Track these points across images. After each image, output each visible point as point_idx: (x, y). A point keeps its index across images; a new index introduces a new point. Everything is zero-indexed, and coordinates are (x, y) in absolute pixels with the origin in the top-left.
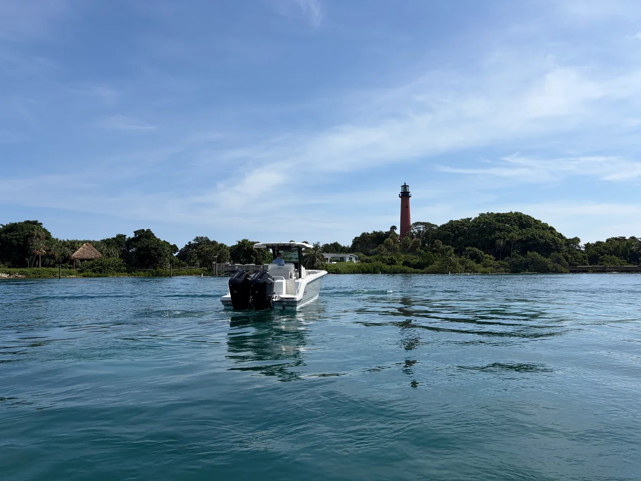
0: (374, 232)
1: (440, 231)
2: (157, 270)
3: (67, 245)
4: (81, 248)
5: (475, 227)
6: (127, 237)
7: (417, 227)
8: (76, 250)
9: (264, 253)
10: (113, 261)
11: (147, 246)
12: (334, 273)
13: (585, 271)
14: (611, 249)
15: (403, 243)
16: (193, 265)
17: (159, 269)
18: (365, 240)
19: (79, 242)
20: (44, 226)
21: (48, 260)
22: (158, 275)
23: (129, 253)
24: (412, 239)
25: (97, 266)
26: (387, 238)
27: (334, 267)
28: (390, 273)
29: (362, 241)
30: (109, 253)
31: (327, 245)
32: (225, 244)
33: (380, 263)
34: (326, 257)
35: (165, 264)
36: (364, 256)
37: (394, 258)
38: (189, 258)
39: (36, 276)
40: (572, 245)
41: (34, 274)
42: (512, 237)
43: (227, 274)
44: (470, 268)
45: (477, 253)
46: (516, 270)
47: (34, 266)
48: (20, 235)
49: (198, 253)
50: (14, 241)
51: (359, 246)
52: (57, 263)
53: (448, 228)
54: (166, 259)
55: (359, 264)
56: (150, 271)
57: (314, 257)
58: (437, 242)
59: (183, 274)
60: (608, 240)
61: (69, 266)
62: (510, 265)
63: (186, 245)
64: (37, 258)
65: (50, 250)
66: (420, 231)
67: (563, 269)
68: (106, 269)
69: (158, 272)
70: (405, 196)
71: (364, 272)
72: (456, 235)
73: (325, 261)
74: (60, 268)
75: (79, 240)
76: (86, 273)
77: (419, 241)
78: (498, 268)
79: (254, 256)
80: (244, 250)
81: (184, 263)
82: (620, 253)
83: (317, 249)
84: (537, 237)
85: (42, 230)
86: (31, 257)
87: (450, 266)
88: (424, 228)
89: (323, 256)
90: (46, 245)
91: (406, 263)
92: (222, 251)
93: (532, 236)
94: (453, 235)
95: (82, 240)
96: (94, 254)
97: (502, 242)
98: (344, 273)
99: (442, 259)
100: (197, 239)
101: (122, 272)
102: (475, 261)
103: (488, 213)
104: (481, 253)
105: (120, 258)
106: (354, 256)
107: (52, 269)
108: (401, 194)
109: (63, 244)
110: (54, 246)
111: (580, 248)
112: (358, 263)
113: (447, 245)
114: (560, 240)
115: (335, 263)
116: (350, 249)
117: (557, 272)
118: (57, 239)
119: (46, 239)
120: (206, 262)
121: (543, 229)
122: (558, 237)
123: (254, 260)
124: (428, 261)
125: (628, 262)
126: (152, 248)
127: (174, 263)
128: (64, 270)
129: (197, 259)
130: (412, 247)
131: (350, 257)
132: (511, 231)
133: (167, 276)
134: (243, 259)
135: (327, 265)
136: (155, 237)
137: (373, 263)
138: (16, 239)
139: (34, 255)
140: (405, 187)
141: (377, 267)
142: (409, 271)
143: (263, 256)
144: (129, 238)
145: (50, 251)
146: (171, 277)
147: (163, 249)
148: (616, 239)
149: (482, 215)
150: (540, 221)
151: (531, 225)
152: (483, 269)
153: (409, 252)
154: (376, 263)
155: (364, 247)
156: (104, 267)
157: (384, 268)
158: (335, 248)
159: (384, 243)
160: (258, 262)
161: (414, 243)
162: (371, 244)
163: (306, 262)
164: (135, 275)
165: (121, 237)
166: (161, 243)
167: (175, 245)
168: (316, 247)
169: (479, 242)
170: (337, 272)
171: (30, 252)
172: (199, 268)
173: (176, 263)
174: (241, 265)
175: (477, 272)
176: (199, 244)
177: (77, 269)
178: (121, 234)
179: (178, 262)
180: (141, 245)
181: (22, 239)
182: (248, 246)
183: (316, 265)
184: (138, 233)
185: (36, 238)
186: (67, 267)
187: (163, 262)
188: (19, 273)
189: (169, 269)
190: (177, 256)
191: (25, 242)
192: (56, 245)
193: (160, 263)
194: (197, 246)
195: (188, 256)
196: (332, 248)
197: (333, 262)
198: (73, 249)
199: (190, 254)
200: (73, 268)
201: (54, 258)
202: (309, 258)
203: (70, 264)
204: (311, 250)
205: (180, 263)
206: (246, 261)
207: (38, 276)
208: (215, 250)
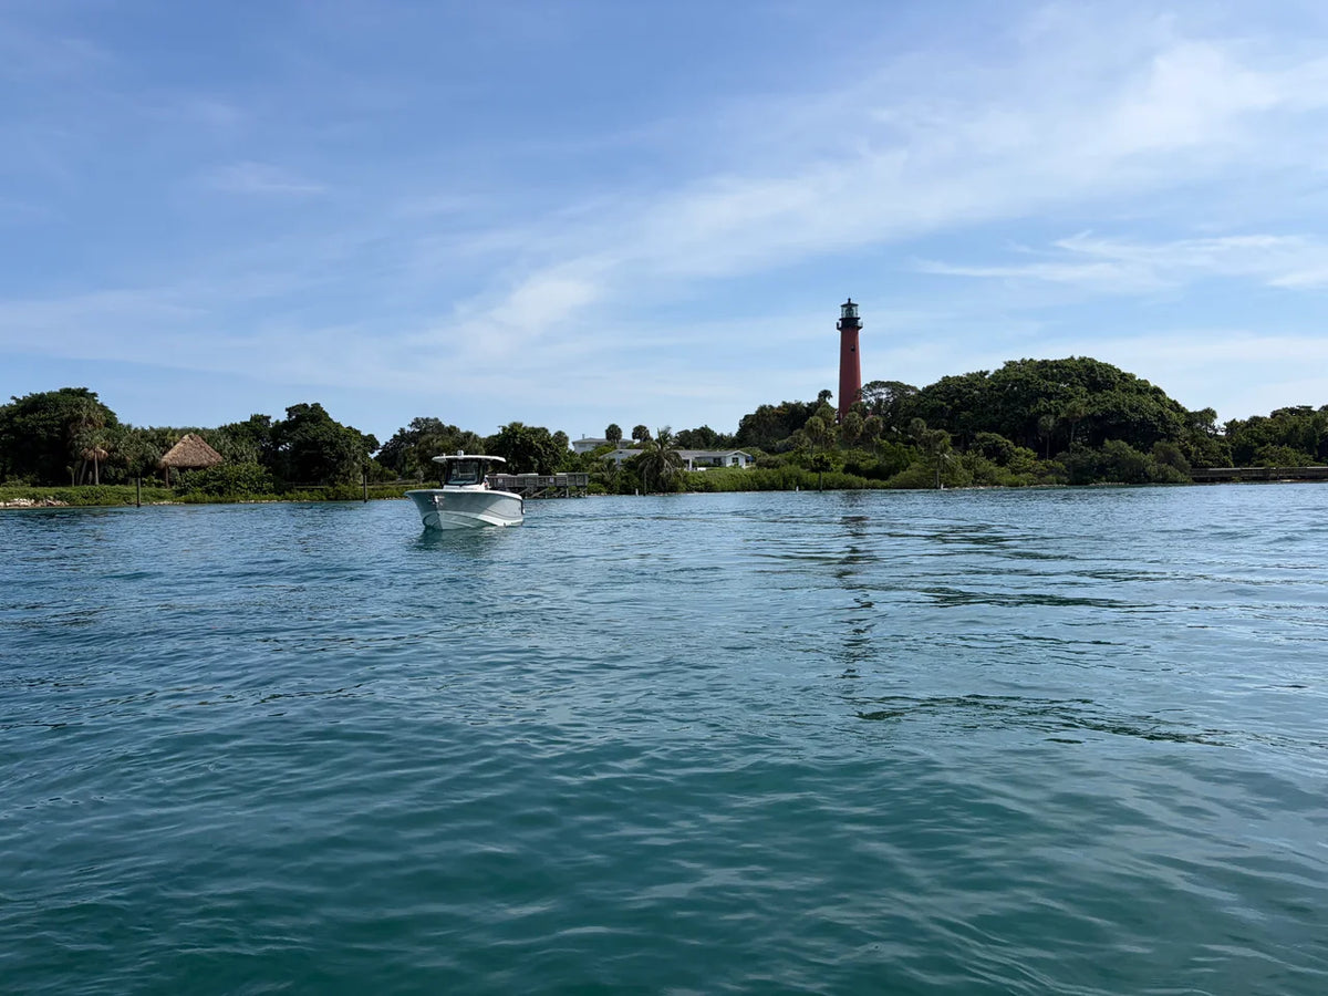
0: (785, 405)
1: (922, 399)
2: (337, 488)
3: (149, 438)
4: (179, 445)
5: (997, 390)
6: (272, 421)
7: (875, 391)
8: (170, 448)
9: (557, 450)
10: (247, 471)
11: (315, 438)
12: (701, 491)
13: (1225, 479)
14: (1282, 432)
15: (845, 427)
16: (411, 475)
17: (342, 487)
18: (765, 422)
19: (174, 432)
20: (100, 400)
21: (112, 470)
22: (338, 498)
23: (277, 452)
24: (865, 418)
25: (214, 480)
26: (813, 415)
27: (700, 477)
28: (817, 488)
29: (758, 423)
30: (238, 454)
31: (687, 432)
32: (475, 432)
33: (795, 469)
34: (683, 458)
35: (354, 476)
36: (764, 455)
37: (826, 458)
38: (402, 462)
39: (91, 502)
40: (1199, 424)
41: (86, 498)
42: (1074, 410)
44: (983, 475)
45: (999, 445)
46: (1082, 477)
47: (86, 482)
48: (52, 419)
49: (419, 451)
50: (41, 431)
51: (752, 433)
52: (130, 475)
53: (941, 393)
54: (356, 464)
55: (754, 471)
56: (322, 489)
57: (659, 457)
58: (917, 422)
59: (391, 496)
60: (1274, 414)
61: (156, 481)
62: (1068, 467)
63: (395, 436)
64: (91, 463)
65: (115, 450)
66: (880, 401)
67: (1180, 476)
68: (233, 487)
69: (339, 491)
70: (849, 326)
71: (762, 487)
72: (955, 407)
73: (683, 466)
74: (137, 485)
75: (173, 427)
76: (191, 496)
77: (878, 421)
78: (1042, 475)
79: (536, 456)
80: (515, 445)
81: (391, 472)
82: (1301, 440)
83: (666, 441)
84: (1127, 410)
85: (97, 409)
86: (78, 463)
87: (942, 472)
88: (888, 394)
89: (677, 455)
90: (107, 438)
91: (851, 469)
92: (469, 447)
93: (1115, 407)
94: (949, 407)
95: (179, 427)
96: (207, 456)
97: (1052, 421)
98: (723, 491)
99: (927, 459)
100: (416, 423)
101: (265, 493)
102: (995, 462)
103: (1023, 360)
104: (1007, 444)
105: (259, 462)
106: (742, 455)
107: (122, 488)
108: (840, 322)
109: (142, 437)
110: (124, 440)
111: (1216, 431)
112: (751, 469)
113: (937, 428)
114: (1174, 414)
115: (704, 469)
116: (733, 439)
117: (1165, 481)
118: (129, 427)
119: (106, 425)
121: (1139, 392)
122: (1171, 408)
123: (536, 465)
124: (898, 463)
125: (1316, 460)
126: (324, 441)
127: (372, 473)
128: (147, 489)
129: (417, 465)
130: (862, 434)
131: (736, 456)
132: (1071, 397)
133: (357, 499)
134: (514, 464)
135: (686, 475)
136: (331, 420)
137: (784, 469)
138: (45, 427)
139: (83, 460)
140: (849, 306)
141: (791, 476)
142: (858, 484)
143: (555, 456)
144: (277, 422)
145: (117, 451)
146: (366, 501)
147: (348, 446)
148: (1292, 411)
149: (1010, 364)
150: (1132, 377)
151: (1113, 383)
152: (1012, 478)
153: (857, 444)
154: (788, 469)
155: (763, 436)
156: (229, 484)
157: (804, 479)
158: (703, 438)
159: (806, 427)
160: (543, 471)
161: (867, 426)
162: (777, 430)
163: (643, 468)
164: (292, 500)
165: (259, 421)
166: (342, 432)
167: (371, 436)
168: (664, 437)
169: (1003, 421)
170: (708, 488)
171: (76, 453)
172: (424, 482)
173: (375, 472)
174: (509, 476)
175: (998, 484)
176: (422, 433)
177: (174, 488)
178: (260, 414)
179: (380, 470)
180: (302, 435)
181: (58, 427)
182: (522, 436)
183: (663, 473)
184: (295, 411)
185: (86, 425)
186: (153, 482)
187: (349, 471)
188: (54, 497)
189: (362, 485)
190: (376, 459)
191: (64, 433)
192: (127, 439)
193: (342, 474)
194: (417, 438)
195: (400, 459)
196: (697, 438)
197: (699, 469)
198: (163, 446)
199: (403, 455)
200: (165, 485)
201: (124, 466)
202: (648, 460)
203: (157, 478)
204: (654, 443)
205: (383, 472)
206: (520, 467)
207: (95, 502)
208: (454, 445)
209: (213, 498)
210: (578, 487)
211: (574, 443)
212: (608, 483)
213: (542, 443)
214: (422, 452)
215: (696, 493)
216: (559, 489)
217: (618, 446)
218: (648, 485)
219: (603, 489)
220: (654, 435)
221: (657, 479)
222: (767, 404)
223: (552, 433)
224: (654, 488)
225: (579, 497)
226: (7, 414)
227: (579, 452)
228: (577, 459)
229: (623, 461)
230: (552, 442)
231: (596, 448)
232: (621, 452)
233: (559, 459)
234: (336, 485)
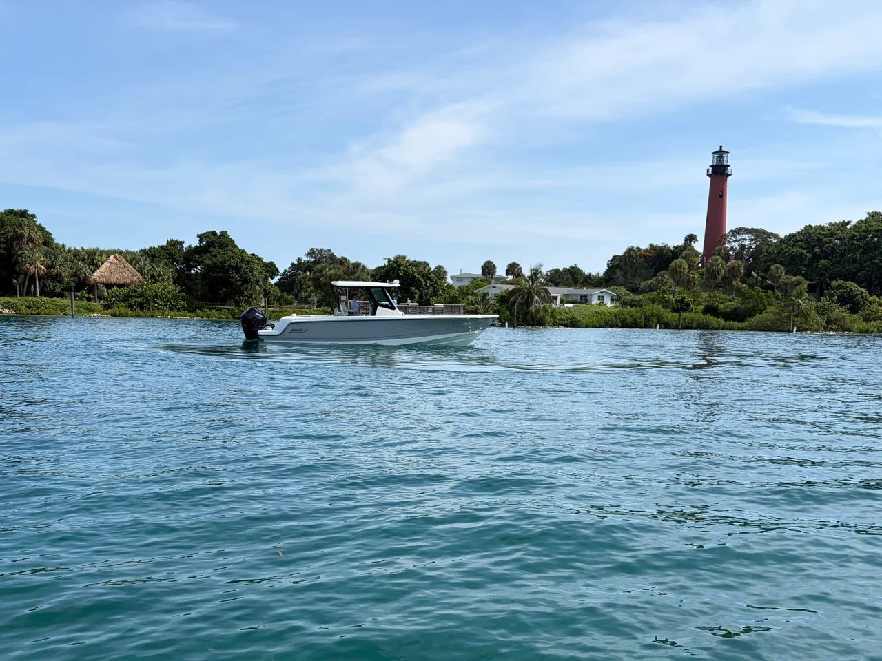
0: (653, 247)
1: (784, 246)
2: (241, 308)
3: (81, 257)
4: (106, 264)
5: (857, 240)
6: (186, 245)
7: (739, 237)
8: (98, 267)
9: (436, 283)
10: (164, 289)
11: (223, 263)
12: (566, 326)
15: (708, 270)
16: (306, 301)
18: (632, 263)
19: (102, 252)
20: (39, 221)
21: (50, 285)
23: (190, 275)
24: (727, 262)
25: (136, 297)
26: (678, 258)
27: (567, 313)
28: (676, 327)
29: (626, 263)
30: (156, 274)
31: (557, 270)
32: (363, 263)
33: (657, 308)
34: (552, 295)
35: (256, 299)
36: (628, 295)
37: (687, 299)
38: (299, 288)
39: (33, 312)
41: (29, 308)
44: (836, 321)
45: (854, 293)
47: (28, 294)
49: (314, 279)
51: (619, 274)
52: (65, 289)
53: (802, 241)
54: (258, 288)
55: (618, 309)
56: (228, 309)
57: (529, 293)
58: (777, 268)
61: (87, 295)
63: (293, 264)
64: (32, 278)
65: (52, 266)
66: (742, 247)
68: (151, 303)
70: (719, 172)
71: (625, 325)
72: (814, 256)
73: (551, 302)
74: (71, 299)
75: (101, 248)
76: (116, 310)
77: (739, 266)
79: (417, 288)
80: (398, 276)
81: (289, 297)
83: (537, 278)
85: (36, 229)
86: (21, 278)
87: (796, 316)
88: (751, 240)
89: (547, 291)
90: (45, 255)
91: (711, 310)
92: (358, 277)
94: (809, 255)
95: (106, 249)
96: (129, 275)
98: (587, 326)
99: (783, 304)
100: (312, 253)
101: (179, 310)
102: (848, 309)
104: (862, 292)
105: (174, 283)
106: (607, 293)
107: (60, 301)
108: (711, 168)
109: (74, 256)
110: (60, 258)
112: (615, 307)
113: (795, 275)
115: (571, 305)
116: (600, 279)
118: (64, 246)
119: (44, 244)
120: (330, 296)
123: (417, 296)
124: (755, 306)
126: (229, 266)
127: (272, 297)
128: (80, 302)
130: (723, 278)
131: (601, 295)
134: (397, 294)
135: (554, 311)
136: (237, 247)
137: (646, 308)
139: (26, 275)
140: (720, 154)
141: (652, 315)
142: (715, 324)
143: (434, 288)
144: (190, 247)
145: (54, 268)
147: (252, 271)
152: (862, 325)
153: (717, 287)
154: (650, 309)
155: (629, 276)
156: (148, 300)
157: (665, 316)
158: (573, 277)
159: (670, 269)
160: (423, 302)
161: (729, 270)
162: (643, 271)
163: (514, 303)
164: (202, 317)
165: (174, 245)
166: (246, 259)
167: (272, 264)
168: (535, 274)
169: (860, 271)
170: (573, 323)
171: (20, 268)
172: (317, 306)
173: (275, 296)
175: (849, 330)
176: (316, 263)
177: (102, 302)
178: (175, 239)
179: (279, 294)
180: (211, 260)
181: (4, 244)
182: (406, 269)
183: (532, 308)
184: (205, 237)
185: (27, 243)
186: (85, 297)
187: (252, 294)
188: (3, 306)
189: (263, 307)
190: (276, 284)
191: (9, 249)
192: (62, 257)
193: (247, 296)
194: (312, 267)
195: (297, 285)
196: (566, 276)
197: (566, 305)
198: (93, 265)
199: (300, 282)
200: (95, 300)
201: (61, 281)
202: (519, 295)
203: (88, 293)
204: (526, 280)
205: (281, 297)
206: (403, 297)
207: (37, 311)
208: (345, 274)
209: (134, 313)
211: (452, 277)
213: (423, 276)
217: (493, 281)
218: (518, 318)
220: (526, 273)
221: (527, 314)
222: (635, 246)
223: (433, 267)
224: (523, 321)
227: (457, 284)
228: (454, 292)
229: (495, 295)
230: (433, 275)
231: (472, 282)
232: (494, 287)
233: (438, 291)
234: (241, 306)
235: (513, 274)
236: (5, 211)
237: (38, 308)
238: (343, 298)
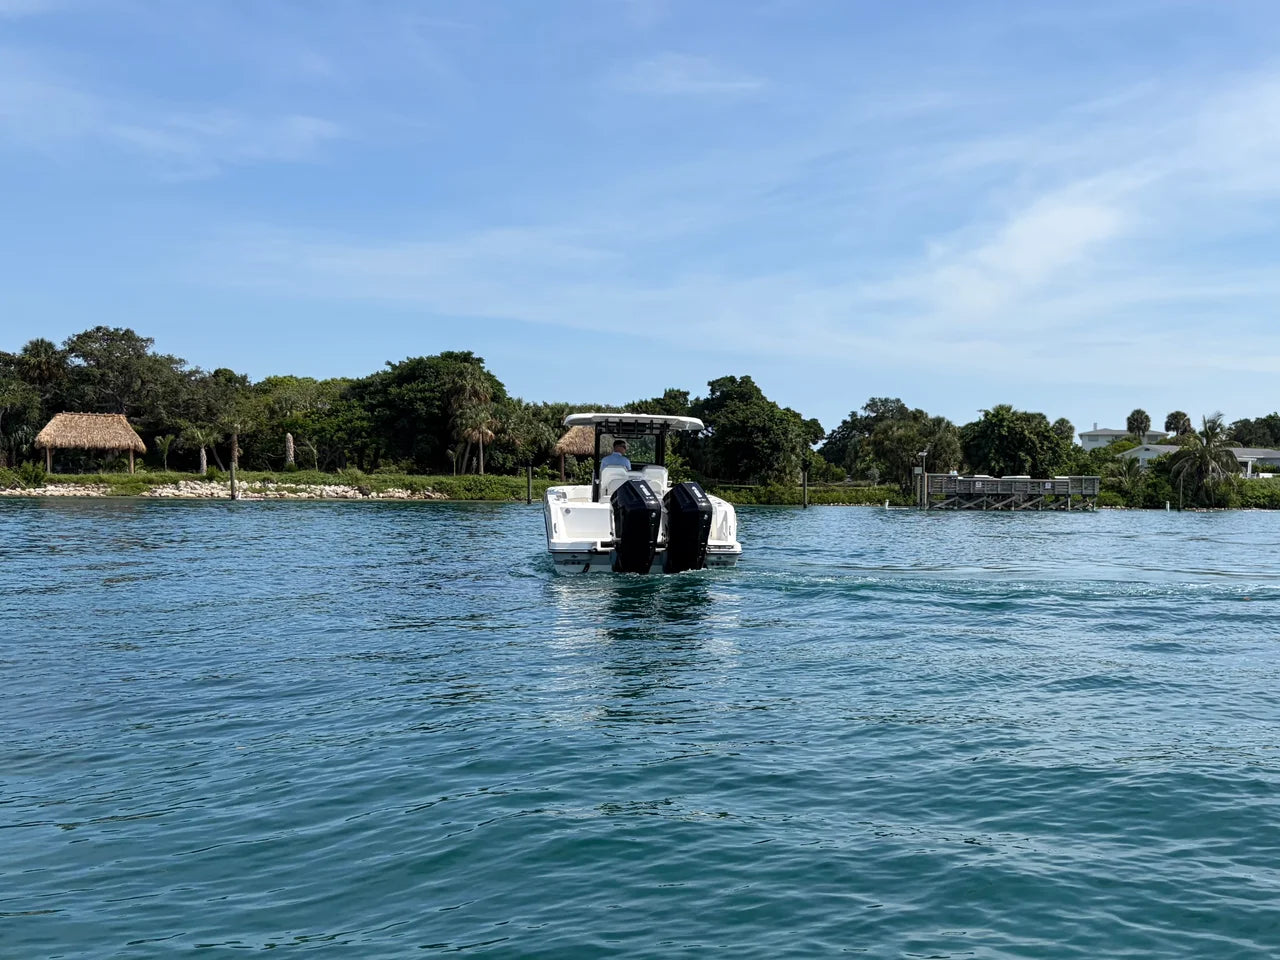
2: (769, 488)
3: (543, 417)
6: (691, 398)
8: (566, 431)
9: (1058, 445)
11: (744, 422)
12: (1263, 507)
16: (863, 475)
17: (775, 486)
19: (572, 410)
20: (487, 367)
21: (499, 456)
22: (772, 501)
23: (696, 439)
27: (1265, 488)
31: (1246, 422)
32: (948, 417)
34: (1239, 459)
35: (791, 472)
38: (852, 456)
39: (474, 496)
41: (469, 490)
43: (953, 504)
47: (468, 470)
48: (432, 391)
49: (875, 443)
50: (419, 405)
52: (520, 463)
54: (793, 457)
56: (751, 489)
57: (1202, 457)
59: (836, 501)
61: (549, 471)
63: (845, 422)
64: (475, 447)
65: (503, 431)
69: (771, 492)
73: (1238, 470)
74: (528, 476)
75: (572, 404)
79: (1029, 453)
80: (1001, 437)
81: (839, 470)
83: (1215, 435)
85: (482, 377)
86: (460, 447)
89: (1231, 455)
90: (493, 416)
92: (940, 439)
95: (579, 404)
100: (872, 405)
105: (674, 452)
107: (512, 480)
109: (534, 415)
110: (514, 418)
115: (1269, 475)
118: (519, 401)
119: (493, 400)
120: (898, 467)
123: (1027, 465)
126: (754, 426)
127: (814, 471)
128: (540, 482)
129: (873, 461)
133: (795, 503)
134: (998, 462)
135: (1242, 484)
136: (764, 398)
138: (421, 400)
139: (467, 443)
143: (1054, 452)
144: (697, 399)
145: (505, 433)
146: (805, 507)
147: (785, 433)
158: (1269, 430)
160: (1038, 473)
163: (1179, 473)
165: (675, 397)
166: (778, 415)
167: (814, 422)
168: (1212, 429)
170: (1274, 503)
171: (458, 434)
172: (879, 483)
173: (819, 469)
174: (991, 478)
176: (879, 419)
178: (676, 389)
179: (824, 466)
180: (727, 418)
181: (438, 401)
182: (1011, 425)
183: (1208, 481)
184: (719, 385)
185: (470, 398)
186: (547, 474)
187: (785, 467)
188: (434, 488)
189: (801, 485)
190: (819, 451)
191: (445, 409)
192: (517, 417)
193: (776, 469)
194: (873, 425)
195: (850, 453)
196: (1262, 431)
197: (1262, 475)
198: (558, 428)
199: (855, 447)
200: (561, 478)
201: (513, 452)
202: (1187, 461)
203: (551, 468)
204: (1196, 437)
205: (827, 469)
206: (1006, 467)
207: (479, 495)
208: (920, 434)
210: (1085, 496)
211: (1081, 436)
212: (1127, 492)
213: (1038, 434)
214: (877, 444)
215: (1255, 510)
216: (1057, 498)
217: (1145, 440)
218: (1185, 496)
219: (1120, 500)
220: (1198, 426)
221: (1199, 489)
223: (1052, 420)
224: (1193, 501)
225: (1085, 510)
226: (381, 383)
227: (1089, 447)
228: (1085, 458)
229: (1149, 462)
230: (1052, 434)
231: (1113, 442)
232: (1147, 450)
233: (1060, 456)
234: (769, 485)
235: (1173, 429)
236: (442, 354)
237: (481, 490)
238: (918, 470)
